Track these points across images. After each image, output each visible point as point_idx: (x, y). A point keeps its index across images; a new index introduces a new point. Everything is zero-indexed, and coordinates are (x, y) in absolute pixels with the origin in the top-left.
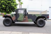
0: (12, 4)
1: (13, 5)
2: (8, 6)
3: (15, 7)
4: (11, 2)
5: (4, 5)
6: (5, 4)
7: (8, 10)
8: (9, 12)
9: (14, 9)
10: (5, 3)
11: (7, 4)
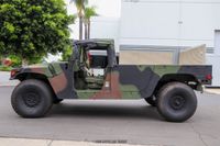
0: (47, 19)
1: (53, 24)
2: (29, 25)
3: (61, 33)
4: (45, 10)
5: (11, 21)
6: (18, 18)
7: (31, 44)
8: (32, 52)
9: (56, 42)
10: (18, 13)
11: (28, 16)
